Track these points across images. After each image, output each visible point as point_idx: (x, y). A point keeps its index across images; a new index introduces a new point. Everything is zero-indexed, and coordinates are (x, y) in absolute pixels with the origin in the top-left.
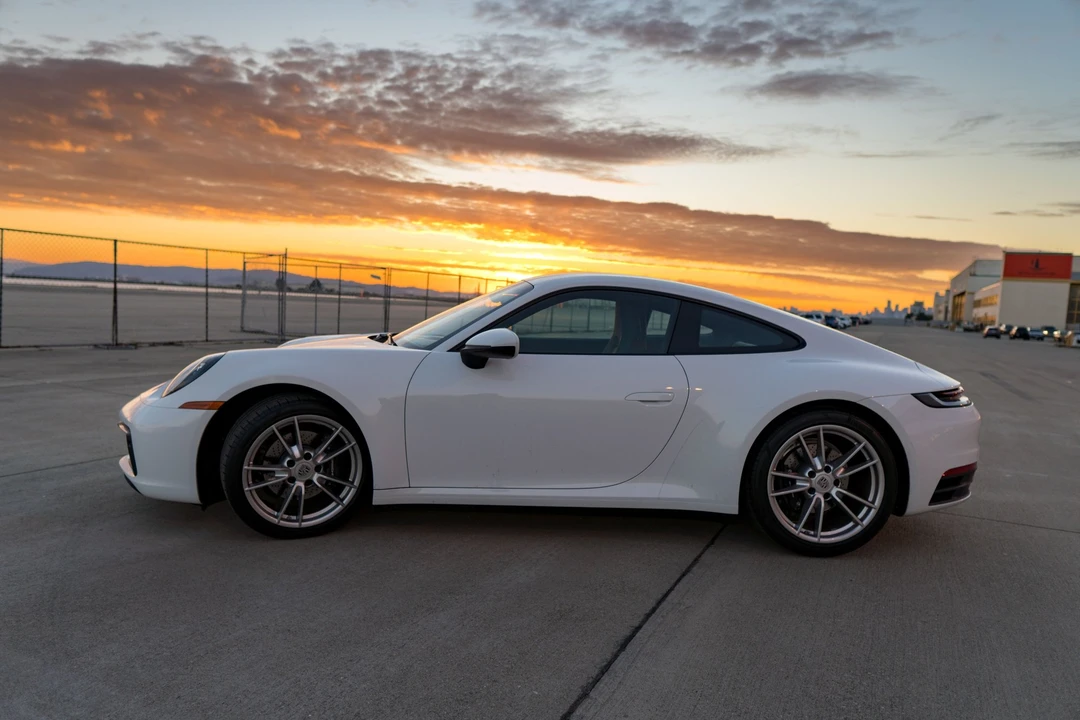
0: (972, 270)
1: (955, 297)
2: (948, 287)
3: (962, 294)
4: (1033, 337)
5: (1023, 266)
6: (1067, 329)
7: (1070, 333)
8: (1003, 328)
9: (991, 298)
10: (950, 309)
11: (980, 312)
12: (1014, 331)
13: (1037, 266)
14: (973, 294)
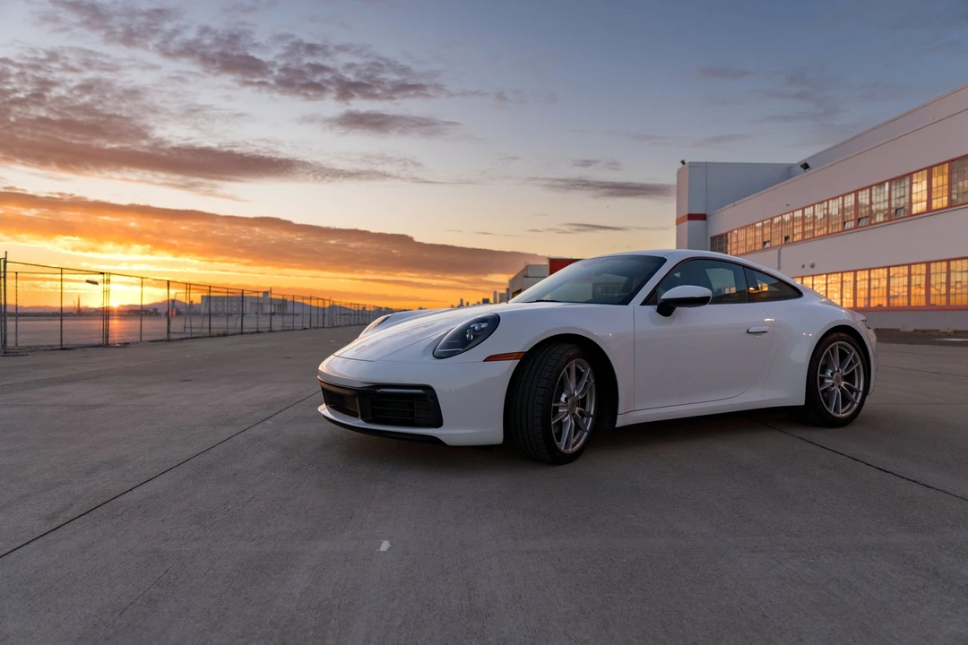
0: (525, 273)
1: (512, 294)
2: (506, 287)
3: (518, 291)
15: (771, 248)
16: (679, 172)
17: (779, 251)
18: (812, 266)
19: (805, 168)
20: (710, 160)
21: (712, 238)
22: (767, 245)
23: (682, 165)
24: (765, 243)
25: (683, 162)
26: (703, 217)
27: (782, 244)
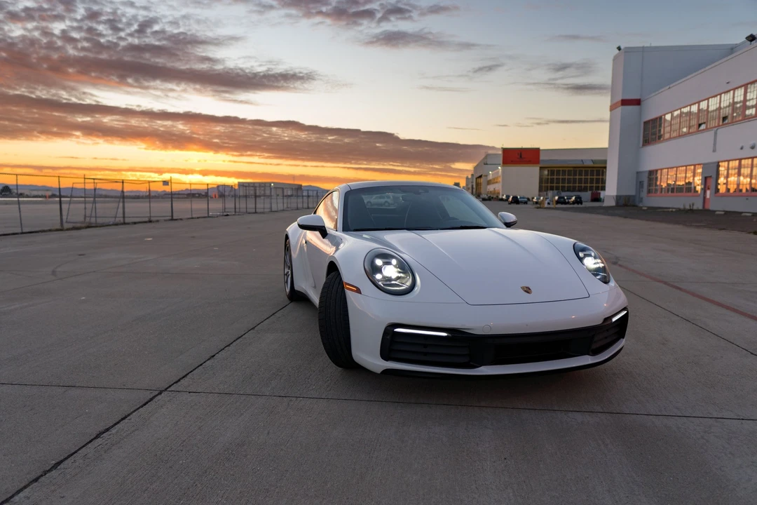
0: (485, 161)
1: (476, 179)
2: (472, 172)
3: (480, 177)
4: (522, 202)
5: (515, 157)
6: (540, 196)
7: (542, 198)
8: (504, 197)
9: (497, 178)
10: (474, 187)
11: (491, 188)
12: (510, 199)
13: (521, 157)
14: (486, 176)
15: (707, 129)
16: (615, 59)
17: (716, 133)
18: (753, 148)
19: (751, 41)
20: (647, 45)
21: (645, 123)
22: (703, 127)
23: (617, 51)
24: (700, 125)
25: (619, 48)
26: (637, 102)
27: (719, 126)
